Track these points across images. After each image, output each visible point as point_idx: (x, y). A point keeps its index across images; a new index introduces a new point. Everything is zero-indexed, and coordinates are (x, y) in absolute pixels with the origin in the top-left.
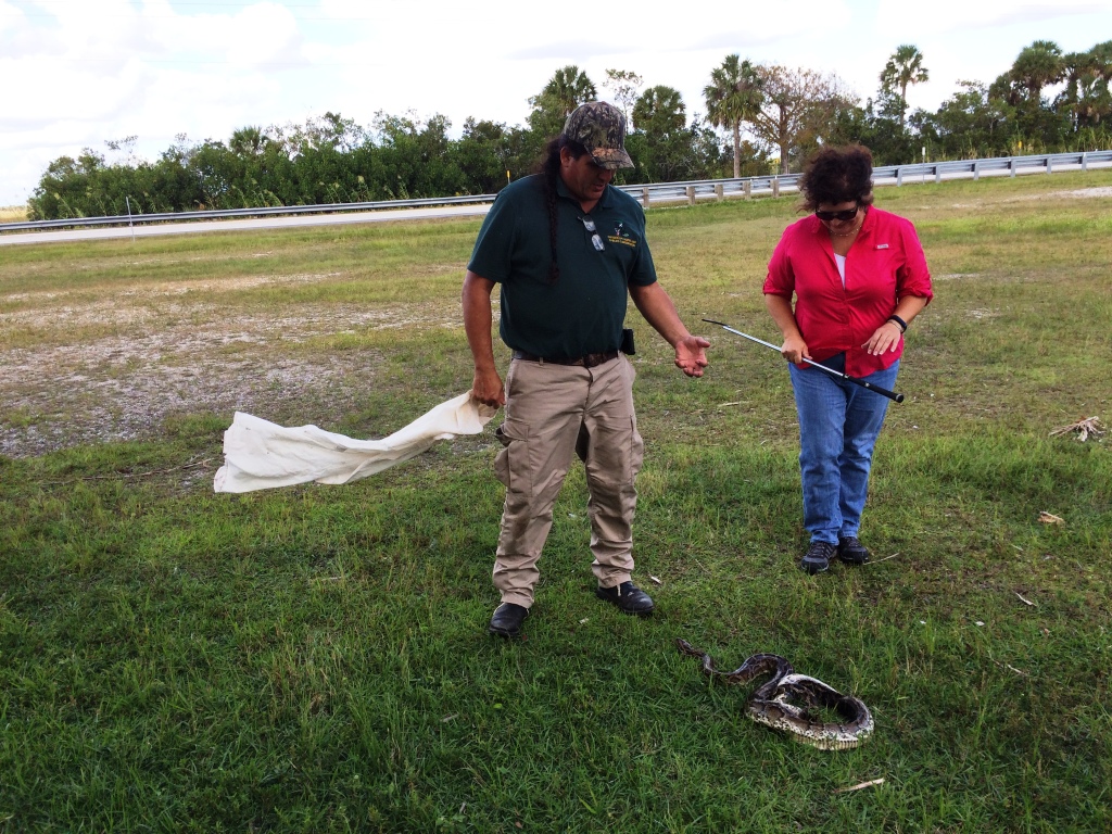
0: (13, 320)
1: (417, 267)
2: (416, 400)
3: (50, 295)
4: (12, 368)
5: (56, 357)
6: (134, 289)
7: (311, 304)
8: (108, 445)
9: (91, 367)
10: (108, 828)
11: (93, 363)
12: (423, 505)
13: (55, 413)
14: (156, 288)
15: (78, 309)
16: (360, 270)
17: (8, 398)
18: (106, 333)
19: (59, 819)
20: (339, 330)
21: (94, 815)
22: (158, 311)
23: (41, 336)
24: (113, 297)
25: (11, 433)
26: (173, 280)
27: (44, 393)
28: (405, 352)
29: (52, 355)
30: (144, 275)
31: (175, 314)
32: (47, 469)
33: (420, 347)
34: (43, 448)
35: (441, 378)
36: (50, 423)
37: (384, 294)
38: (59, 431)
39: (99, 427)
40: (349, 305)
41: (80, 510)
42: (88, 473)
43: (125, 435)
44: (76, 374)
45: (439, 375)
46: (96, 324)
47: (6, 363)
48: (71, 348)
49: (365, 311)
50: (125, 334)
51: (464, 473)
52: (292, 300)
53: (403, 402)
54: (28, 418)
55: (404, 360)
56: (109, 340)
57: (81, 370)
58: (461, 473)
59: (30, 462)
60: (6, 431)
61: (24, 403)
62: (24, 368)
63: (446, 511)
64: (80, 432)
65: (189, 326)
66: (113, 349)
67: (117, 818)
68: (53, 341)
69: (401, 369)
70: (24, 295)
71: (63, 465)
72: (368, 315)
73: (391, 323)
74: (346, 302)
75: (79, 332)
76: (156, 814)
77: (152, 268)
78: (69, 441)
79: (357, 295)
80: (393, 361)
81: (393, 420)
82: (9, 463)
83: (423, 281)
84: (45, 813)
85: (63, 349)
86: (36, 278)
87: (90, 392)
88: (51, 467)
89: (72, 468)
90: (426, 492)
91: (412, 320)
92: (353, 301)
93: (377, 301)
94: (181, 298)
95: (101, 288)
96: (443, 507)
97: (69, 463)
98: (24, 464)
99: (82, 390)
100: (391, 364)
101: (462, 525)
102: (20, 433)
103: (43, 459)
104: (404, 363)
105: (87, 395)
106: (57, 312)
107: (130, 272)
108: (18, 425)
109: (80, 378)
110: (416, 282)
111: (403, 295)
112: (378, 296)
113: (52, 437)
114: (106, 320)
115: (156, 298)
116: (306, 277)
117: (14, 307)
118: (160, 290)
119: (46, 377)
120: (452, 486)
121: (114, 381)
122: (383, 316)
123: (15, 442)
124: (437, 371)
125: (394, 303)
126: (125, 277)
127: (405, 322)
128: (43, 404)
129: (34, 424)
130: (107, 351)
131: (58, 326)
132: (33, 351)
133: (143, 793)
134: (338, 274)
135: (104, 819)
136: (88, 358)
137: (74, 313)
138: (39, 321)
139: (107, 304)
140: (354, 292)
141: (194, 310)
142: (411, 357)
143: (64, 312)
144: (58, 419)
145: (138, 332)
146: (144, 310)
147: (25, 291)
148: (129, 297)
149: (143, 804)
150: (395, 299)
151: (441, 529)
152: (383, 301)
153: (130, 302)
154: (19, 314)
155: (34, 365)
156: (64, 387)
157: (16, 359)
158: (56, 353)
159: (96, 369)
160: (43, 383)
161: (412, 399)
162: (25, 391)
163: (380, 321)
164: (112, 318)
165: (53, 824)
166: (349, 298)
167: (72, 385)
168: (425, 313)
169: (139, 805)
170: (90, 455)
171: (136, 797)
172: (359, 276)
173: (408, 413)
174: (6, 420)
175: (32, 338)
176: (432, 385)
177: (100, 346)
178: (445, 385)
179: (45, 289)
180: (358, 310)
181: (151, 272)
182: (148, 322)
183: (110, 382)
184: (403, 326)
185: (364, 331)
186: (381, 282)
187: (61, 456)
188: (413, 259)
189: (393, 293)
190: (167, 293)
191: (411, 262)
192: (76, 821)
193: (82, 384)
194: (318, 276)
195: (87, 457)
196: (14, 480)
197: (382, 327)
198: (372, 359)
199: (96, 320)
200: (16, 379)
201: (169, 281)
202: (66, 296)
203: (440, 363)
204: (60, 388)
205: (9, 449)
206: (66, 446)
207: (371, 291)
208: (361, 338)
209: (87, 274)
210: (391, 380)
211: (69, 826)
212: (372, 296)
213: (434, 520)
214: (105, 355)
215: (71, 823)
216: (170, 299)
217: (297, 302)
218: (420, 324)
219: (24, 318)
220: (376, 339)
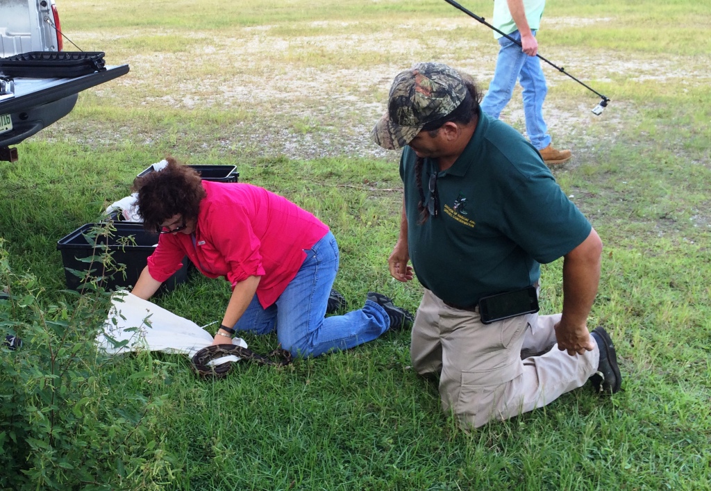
0: (312, 43)
1: (698, 18)
2: (663, 161)
3: (344, 24)
4: (304, 83)
5: (338, 77)
6: (412, 22)
7: (571, 48)
8: (362, 159)
9: (363, 89)
10: (299, 480)
11: (364, 86)
12: (647, 274)
13: (328, 125)
14: (430, 23)
15: (363, 37)
16: (633, 17)
17: (296, 108)
18: (380, 60)
19: (265, 459)
20: (595, 77)
21: (290, 466)
22: (427, 45)
23: (330, 59)
24: (392, 28)
25: (293, 137)
26: (446, 17)
27: (323, 108)
28: (662, 109)
29: (336, 76)
30: (422, 11)
31: (441, 48)
32: (312, 172)
33: (681, 104)
34: (313, 154)
35: (699, 141)
36: (323, 134)
37: (653, 44)
38: (327, 141)
39: (358, 143)
40: (611, 52)
41: (330, 211)
42: (343, 180)
43: (377, 153)
44: (350, 94)
45: (698, 137)
46: (375, 52)
47: (300, 79)
48: (351, 71)
49: (628, 60)
50: (395, 63)
51: (702, 249)
52: (553, 43)
53: (648, 161)
54: (307, 127)
55: (660, 116)
56: (382, 67)
57: (355, 91)
58: (698, 247)
59: (302, 163)
60: (290, 135)
61: (307, 113)
62: (312, 84)
63: (671, 285)
64: (343, 144)
65: (451, 61)
66: (383, 76)
67: (306, 475)
68: (338, 64)
69: (654, 126)
70: (325, 22)
71: (325, 171)
72: (630, 65)
73: (653, 74)
74: (609, 49)
75: (360, 59)
76: (336, 484)
77: (430, 4)
78: (333, 151)
79: (623, 43)
80: (646, 116)
81: (632, 178)
82: (287, 161)
83: (702, 33)
84: (257, 451)
85: (345, 72)
86: (336, 8)
87: (357, 112)
88: (316, 170)
89: (331, 174)
90: (653, 260)
91: (679, 74)
92: (616, 49)
93: (643, 50)
94: (450, 33)
95: (384, 20)
96: (669, 280)
97: (329, 170)
98: (297, 164)
99: (352, 108)
100: (644, 119)
101: (687, 303)
102: (299, 138)
103: (311, 163)
104: (659, 120)
105: (354, 114)
106: (347, 39)
107: (411, 7)
108: (299, 132)
109: (352, 98)
110: (694, 33)
111: (674, 46)
112: (646, 46)
113: (322, 146)
114: (383, 49)
115: (428, 32)
116: (572, 21)
117: (316, 31)
118: (433, 25)
119: (327, 94)
120: (685, 260)
121: (378, 104)
122: (646, 67)
123: (294, 145)
124: (695, 133)
125: (662, 54)
126: (406, 11)
127: (670, 75)
128: (321, 116)
129: (311, 132)
130: (379, 77)
131: (345, 51)
132: (322, 70)
133: (330, 462)
134: (606, 19)
135: (296, 472)
136: (362, 81)
137: (359, 40)
138: (330, 44)
139: (387, 35)
140: (621, 39)
141: (458, 46)
142: (668, 114)
143: (352, 39)
144: (329, 131)
145: (406, 62)
146: (415, 42)
147: (326, 19)
148: (405, 30)
149: (327, 472)
150: (665, 50)
151: (661, 303)
152: (649, 51)
153: (405, 34)
154: (318, 38)
155: (320, 83)
156: (338, 104)
157: (308, 76)
158: (339, 74)
159: (367, 92)
160: (324, 98)
161: (659, 159)
162: (311, 105)
163: (642, 72)
164: (388, 48)
165: (260, 462)
166: (613, 45)
167: (344, 103)
168: (695, 68)
169: (325, 472)
170: (347, 166)
171: (323, 462)
172: (628, 23)
173: (651, 173)
174: (292, 126)
175: (324, 59)
176: (686, 148)
177: (373, 71)
178: (702, 149)
179: (341, 18)
180: (620, 58)
181: (429, 8)
182: (417, 53)
183: (375, 104)
184: (668, 79)
185: (621, 81)
186: (652, 31)
187: (325, 162)
188: (695, 8)
189: (662, 44)
190: (438, 29)
191: (692, 11)
192: (277, 465)
193: (353, 104)
194: (585, 21)
195: (344, 167)
196: (287, 177)
197: (642, 78)
198: (623, 110)
199: (375, 49)
200: (305, 92)
201: (442, 16)
202: (356, 26)
203: (703, 124)
204: (337, 106)
205: (289, 150)
206: (330, 154)
207: (639, 39)
208: (617, 87)
209: (376, 7)
210: (641, 136)
211: (270, 467)
212: (639, 45)
213: (654, 292)
214: (376, 81)
215: (273, 465)
216: (439, 34)
217: (557, 45)
218: (687, 80)
219: (321, 42)
220: (633, 90)
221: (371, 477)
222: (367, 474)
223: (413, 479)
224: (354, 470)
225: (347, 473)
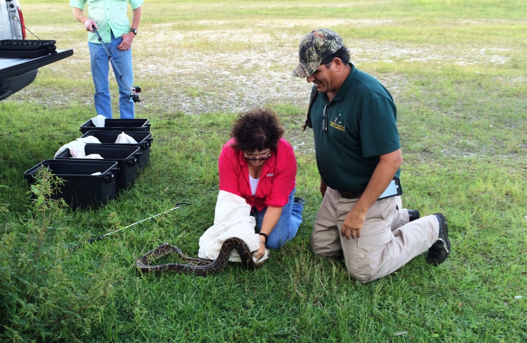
0: (200, 35)
1: (447, 20)
2: (425, 114)
3: (221, 23)
4: (194, 63)
5: (217, 59)
6: (265, 22)
7: (367, 40)
8: (233, 114)
9: (233, 67)
10: (191, 331)
11: (235, 65)
12: (414, 187)
13: (210, 91)
14: (277, 23)
15: (233, 32)
16: (406, 19)
17: (189, 79)
18: (245, 47)
19: (169, 317)
20: (382, 59)
21: (186, 321)
22: (275, 37)
23: (212, 46)
24: (253, 26)
25: (187, 99)
26: (288, 19)
27: (207, 79)
28: (424, 80)
29: (215, 58)
30: (272, 14)
31: (284, 40)
32: (200, 123)
33: (436, 76)
34: (201, 111)
35: (447, 100)
36: (207, 97)
37: (419, 37)
38: (210, 102)
39: (230, 103)
40: (393, 43)
41: (212, 149)
42: (221, 128)
43: (243, 109)
44: (225, 70)
45: (446, 98)
46: (241, 42)
47: (192, 60)
48: (225, 55)
49: (403, 48)
50: (255, 49)
51: (449, 170)
52: (356, 37)
53: (415, 114)
54: (197, 92)
55: (423, 85)
56: (246, 52)
57: (228, 68)
58: (446, 169)
59: (193, 117)
60: (185, 98)
61: (197, 83)
62: (200, 63)
63: (429, 194)
64: (221, 104)
65: (291, 48)
66: (246, 58)
67: (196, 327)
68: (217, 50)
69: (419, 91)
70: (208, 21)
71: (209, 122)
72: (404, 51)
73: (419, 57)
74: (391, 40)
75: (231, 46)
76: (216, 333)
77: (277, 10)
78: (214, 109)
79: (400, 37)
80: (414, 85)
81: (405, 125)
82: (183, 115)
83: (449, 30)
84: (163, 312)
85: (221, 55)
86: (215, 12)
87: (230, 82)
88: (203, 122)
89: (213, 124)
90: (418, 178)
91: (435, 57)
92: (396, 41)
93: (413, 41)
94: (290, 29)
95: (248, 20)
96: (428, 191)
97: (211, 121)
98: (190, 118)
99: (226, 80)
100: (413, 86)
101: (439, 206)
102: (191, 100)
103: (200, 117)
104: (422, 87)
105: (228, 83)
106: (223, 33)
107: (265, 12)
108: (191, 96)
109: (227, 73)
110: (445, 30)
111: (432, 39)
112: (414, 38)
113: (206, 105)
114: (247, 40)
115: (276, 29)
116: (368, 22)
117: (202, 27)
118: (279, 24)
119: (210, 70)
120: (437, 178)
121: (244, 77)
122: (414, 52)
123: (188, 105)
124: (445, 95)
125: (424, 44)
126: (262, 14)
127: (429, 58)
128: (206, 85)
129: (199, 96)
130: (244, 59)
131: (221, 41)
132: (206, 54)
133: (212, 318)
134: (390, 21)
135: (190, 325)
136: (233, 62)
137: (231, 34)
138: (212, 36)
139: (249, 30)
140: (398, 34)
141: (295, 38)
142: (428, 83)
143: (226, 33)
144: (211, 95)
145: (261, 49)
146: (268, 35)
147: (209, 19)
148: (261, 27)
149: (210, 325)
150: (426, 41)
151: (423, 206)
152: (417, 42)
153: (261, 30)
154: (203, 32)
155: (205, 62)
156: (217, 77)
157: (197, 58)
158: (217, 57)
159: (236, 68)
160: (208, 73)
161: (422, 113)
162: (199, 77)
163: (412, 56)
164: (250, 39)
165: (166, 319)
166: (394, 38)
167: (221, 76)
168: (445, 53)
169: (209, 324)
170: (223, 118)
171: (208, 318)
172: (403, 23)
173: (417, 122)
174: (186, 92)
175: (208, 46)
176: (439, 105)
177: (240, 55)
178: (449, 106)
179: (218, 18)
180: (398, 46)
181: (276, 12)
182: (269, 43)
183: (241, 77)
184: (428, 60)
185: (399, 61)
186: (418, 29)
187: (208, 116)
188: (445, 14)
189: (425, 37)
190: (282, 26)
191: (443, 15)
192: (177, 321)
193: (227, 77)
194: (376, 22)
195: (221, 119)
196: (183, 126)
197: (412, 60)
198: (400, 81)
199: (241, 40)
200: (195, 69)
201: (285, 18)
202: (229, 24)
203: (449, 89)
204: (216, 78)
205: (184, 108)
206: (212, 111)
207: (410, 34)
208: (396, 65)
209: (242, 11)
210: (411, 97)
211: (172, 323)
212: (410, 38)
213: (419, 199)
214: (242, 61)
215: (174, 321)
216: (283, 30)
217: (359, 38)
218: (440, 61)
219: (205, 35)
220: (406, 68)
221: (239, 327)
222: (236, 324)
223: (266, 326)
224: (228, 323)
225: (224, 325)
